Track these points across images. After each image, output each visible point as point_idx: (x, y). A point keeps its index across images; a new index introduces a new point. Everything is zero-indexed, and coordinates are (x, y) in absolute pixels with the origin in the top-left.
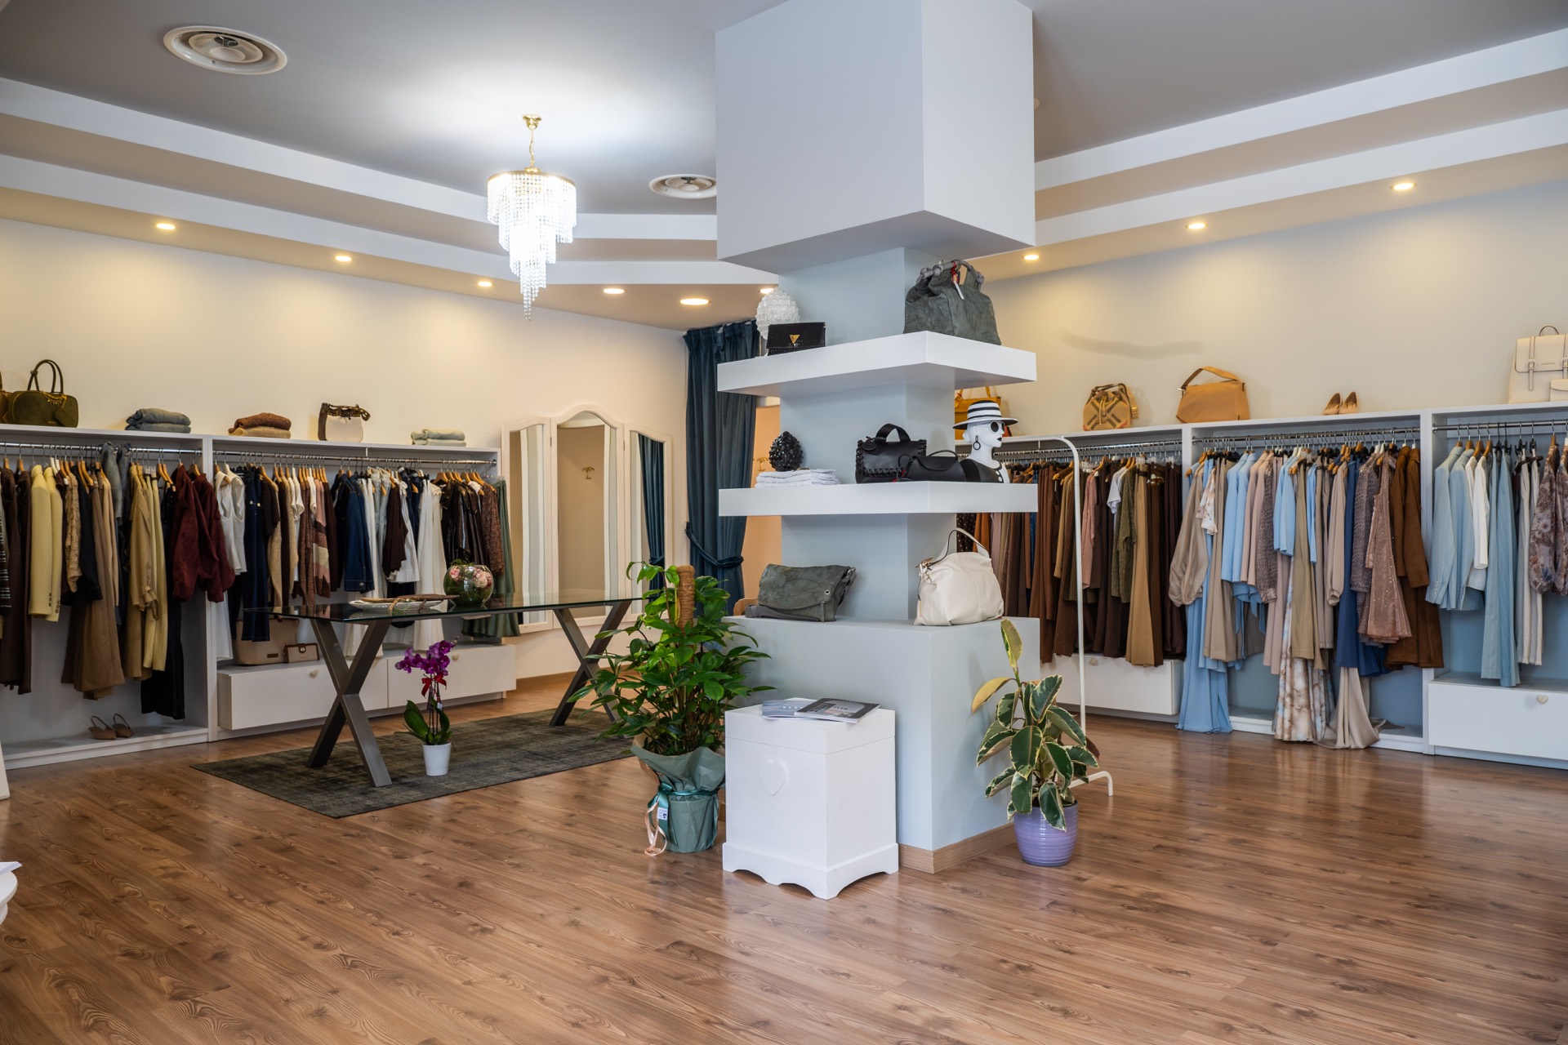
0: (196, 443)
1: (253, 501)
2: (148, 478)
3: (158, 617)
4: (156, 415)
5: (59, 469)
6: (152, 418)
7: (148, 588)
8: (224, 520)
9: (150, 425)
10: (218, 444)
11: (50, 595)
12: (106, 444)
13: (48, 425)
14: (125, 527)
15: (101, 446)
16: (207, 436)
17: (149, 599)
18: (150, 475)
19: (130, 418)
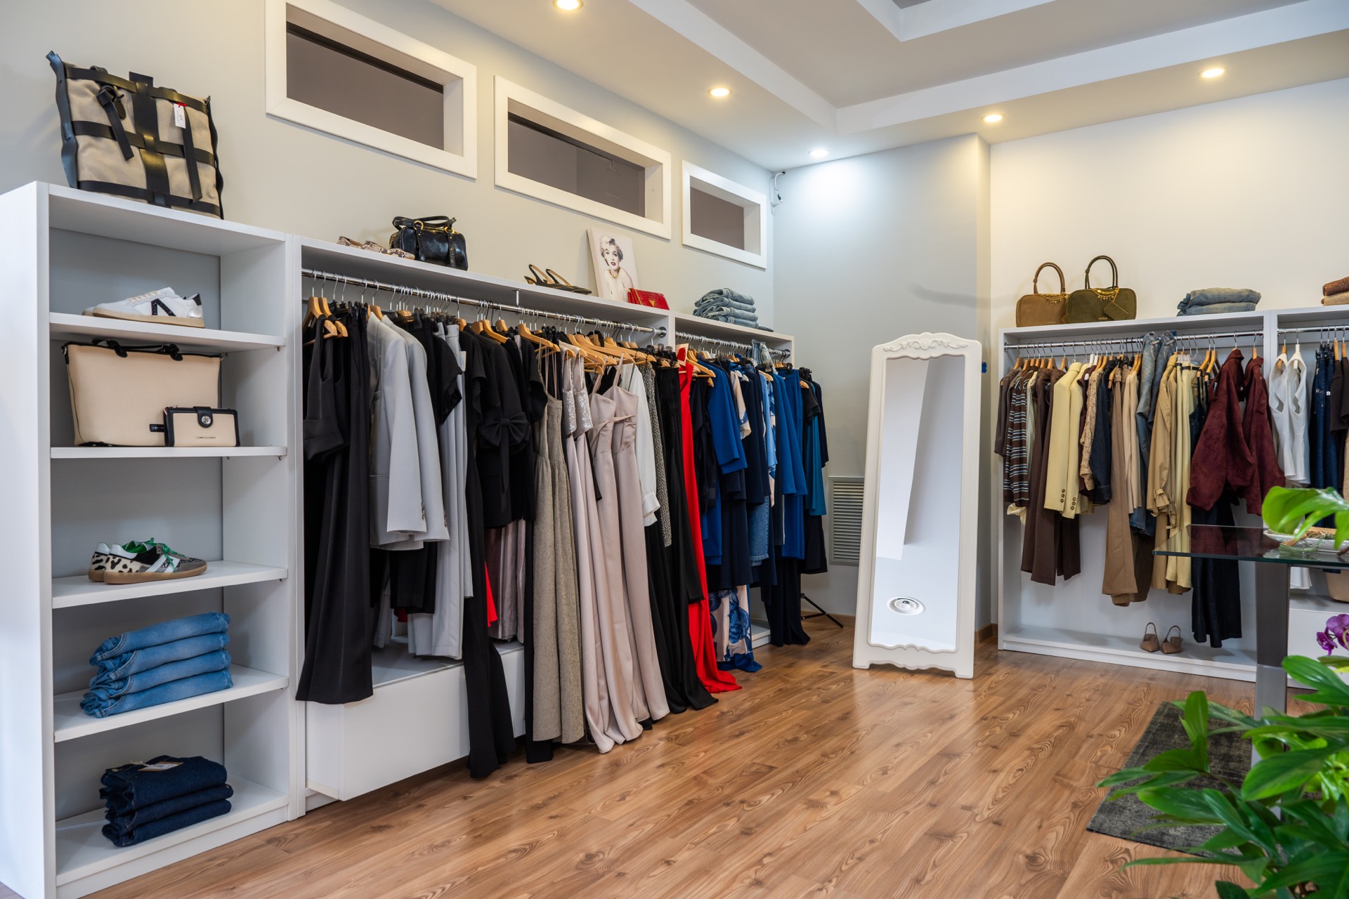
0: (1259, 321)
1: (1321, 389)
2: (1179, 367)
3: (1179, 525)
4: (1208, 295)
5: (1095, 364)
6: (1204, 300)
7: (1160, 491)
8: (1276, 414)
9: (1199, 308)
10: (1284, 321)
11: (1063, 491)
12: (1148, 335)
13: (1098, 321)
14: (1146, 423)
15: (1142, 337)
16: (1270, 311)
17: (1162, 502)
18: (1181, 365)
19: (1181, 302)
